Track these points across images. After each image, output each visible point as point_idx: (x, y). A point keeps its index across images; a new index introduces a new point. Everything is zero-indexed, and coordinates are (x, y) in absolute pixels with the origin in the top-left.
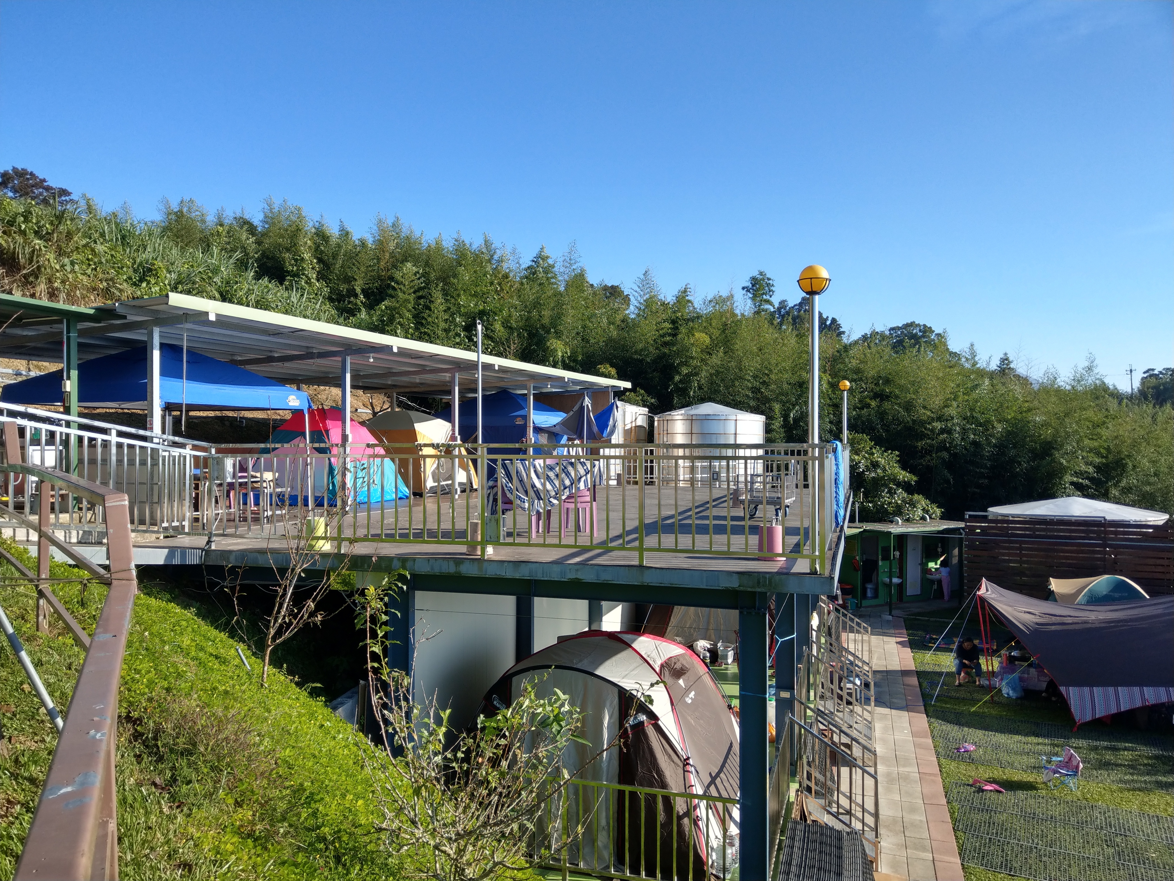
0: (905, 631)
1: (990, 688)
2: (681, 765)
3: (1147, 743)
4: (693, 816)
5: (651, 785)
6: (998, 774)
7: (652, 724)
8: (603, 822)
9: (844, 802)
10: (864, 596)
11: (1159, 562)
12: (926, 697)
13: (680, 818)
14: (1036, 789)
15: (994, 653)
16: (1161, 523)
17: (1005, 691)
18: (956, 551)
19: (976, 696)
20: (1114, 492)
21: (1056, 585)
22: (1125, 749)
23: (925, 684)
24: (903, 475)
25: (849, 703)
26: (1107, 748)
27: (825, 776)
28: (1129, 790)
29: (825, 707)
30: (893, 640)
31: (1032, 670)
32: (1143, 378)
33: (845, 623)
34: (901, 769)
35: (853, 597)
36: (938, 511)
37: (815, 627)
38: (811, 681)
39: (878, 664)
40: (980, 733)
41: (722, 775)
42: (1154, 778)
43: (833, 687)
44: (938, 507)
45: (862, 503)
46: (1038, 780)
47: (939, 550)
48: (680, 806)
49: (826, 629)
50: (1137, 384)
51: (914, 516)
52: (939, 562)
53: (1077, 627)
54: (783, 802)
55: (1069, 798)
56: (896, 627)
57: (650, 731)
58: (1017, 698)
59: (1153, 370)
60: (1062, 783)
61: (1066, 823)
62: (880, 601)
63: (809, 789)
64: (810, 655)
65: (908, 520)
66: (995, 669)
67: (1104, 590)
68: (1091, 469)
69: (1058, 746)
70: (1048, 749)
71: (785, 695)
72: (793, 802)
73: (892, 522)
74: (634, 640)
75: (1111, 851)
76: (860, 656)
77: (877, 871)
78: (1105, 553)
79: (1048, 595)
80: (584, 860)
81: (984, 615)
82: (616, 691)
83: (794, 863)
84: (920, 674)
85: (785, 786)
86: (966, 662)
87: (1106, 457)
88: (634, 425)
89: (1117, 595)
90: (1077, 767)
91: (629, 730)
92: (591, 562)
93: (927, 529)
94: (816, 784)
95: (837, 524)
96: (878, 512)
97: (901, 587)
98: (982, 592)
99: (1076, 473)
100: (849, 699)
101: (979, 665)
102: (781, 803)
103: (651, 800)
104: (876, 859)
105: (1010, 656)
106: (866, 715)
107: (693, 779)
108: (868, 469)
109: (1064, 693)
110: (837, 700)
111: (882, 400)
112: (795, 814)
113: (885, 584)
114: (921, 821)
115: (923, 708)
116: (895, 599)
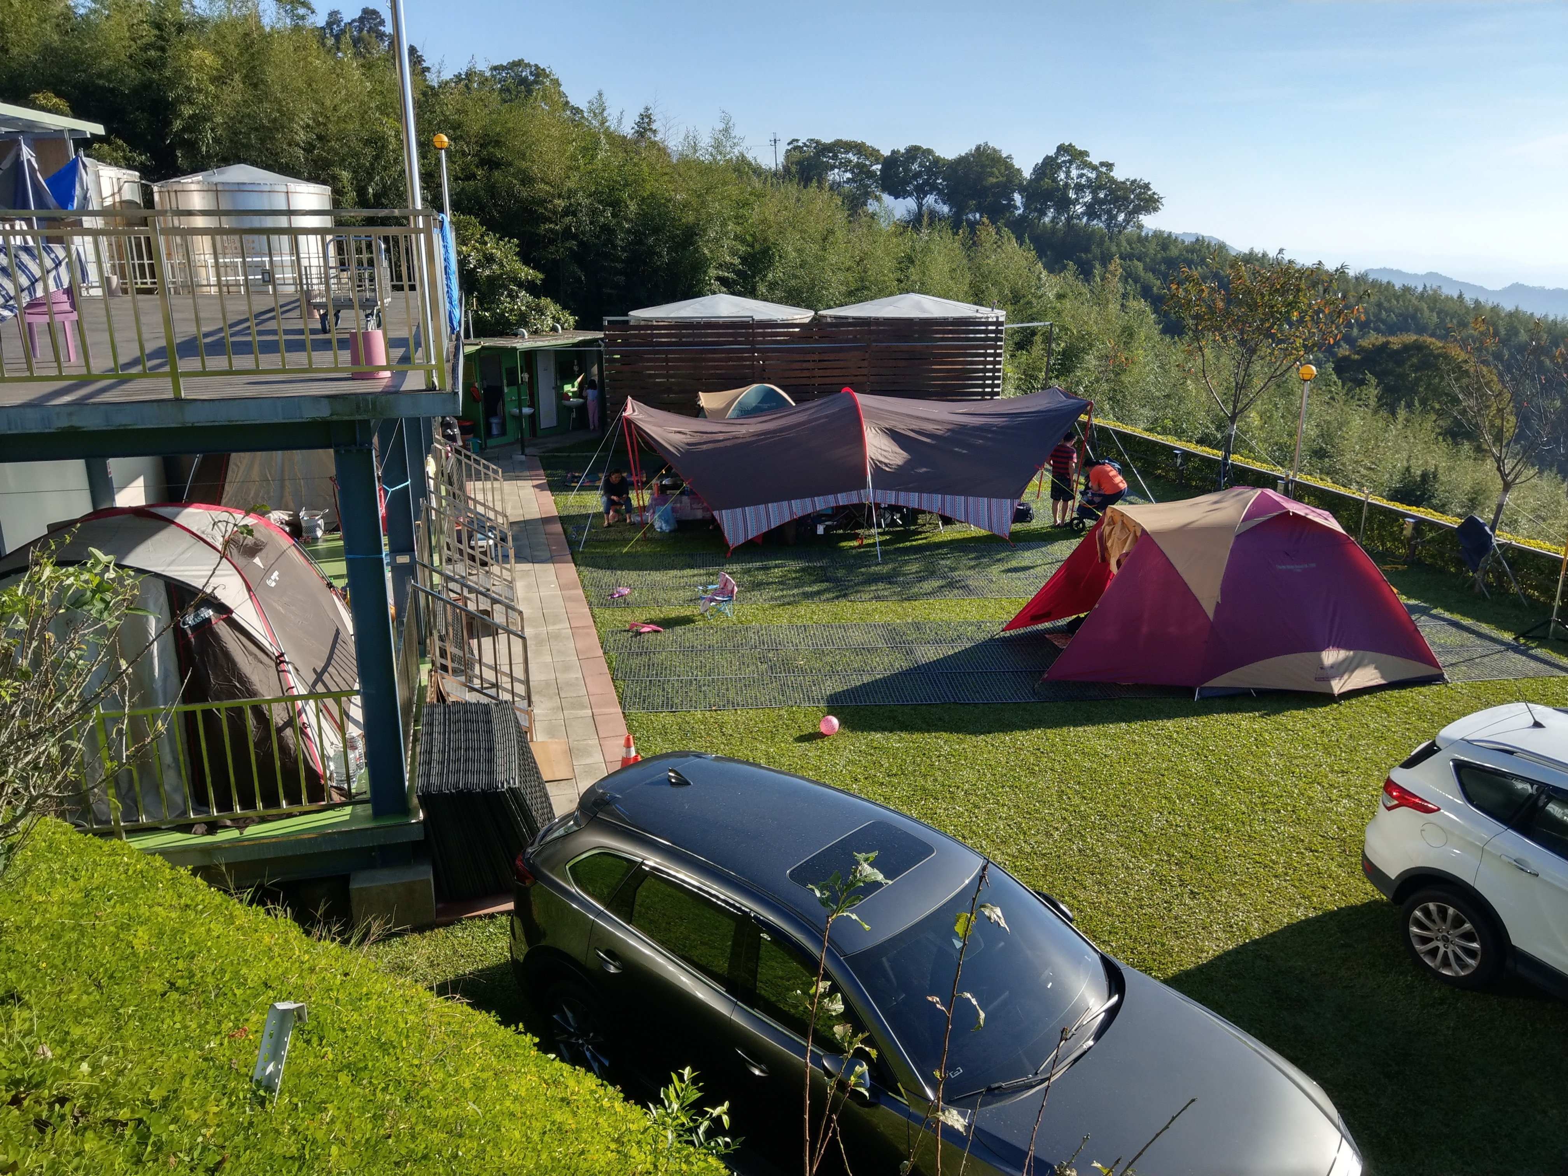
0: (542, 472)
1: (643, 524)
2: (273, 665)
3: (796, 557)
4: (299, 723)
5: (234, 696)
6: (656, 613)
7: (224, 620)
8: (168, 759)
9: (489, 675)
10: (489, 433)
11: (805, 365)
12: (572, 545)
13: (280, 730)
14: (693, 621)
15: (644, 485)
16: (807, 321)
17: (657, 525)
18: (595, 369)
19: (627, 535)
20: (762, 288)
21: (706, 400)
22: (776, 566)
23: (570, 530)
24: (527, 273)
25: (484, 564)
26: (758, 569)
27: (462, 648)
28: (779, 606)
29: (454, 572)
30: (530, 483)
31: (685, 498)
32: (788, 151)
33: (469, 467)
34: (551, 628)
35: (475, 437)
36: (572, 319)
37: (431, 474)
38: (433, 543)
39: (515, 514)
40: (634, 574)
41: (330, 669)
42: (801, 590)
43: (462, 547)
44: (571, 314)
45: (476, 312)
46: (695, 613)
47: (576, 368)
48: (278, 715)
49: (446, 478)
50: (781, 159)
51: (542, 326)
52: (576, 384)
53: (728, 443)
54: (414, 688)
55: (725, 625)
56: (531, 468)
57: (222, 629)
58: (671, 531)
59: (797, 141)
60: (719, 611)
61: (722, 649)
62: (510, 437)
63: (444, 668)
64: (428, 509)
65: (536, 332)
66: (646, 503)
67: (753, 402)
68: (737, 261)
69: (712, 574)
70: (704, 579)
71: (403, 559)
72: (426, 686)
73: (516, 335)
74: (178, 514)
75: (765, 666)
76: (491, 505)
77: (532, 741)
78: (753, 359)
79: (697, 412)
80: (147, 813)
81: (632, 443)
82: (161, 584)
83: (435, 750)
84: (564, 520)
85: (414, 668)
86: (614, 498)
87: (752, 246)
88: (117, 199)
89: (766, 406)
90: (732, 591)
91: (189, 632)
92: (92, 400)
93: (559, 342)
94: (453, 661)
95: (453, 329)
96: (498, 322)
97: (533, 418)
98: (628, 413)
99: (721, 265)
100: (484, 558)
101: (629, 500)
102: (411, 689)
103: (237, 715)
104: (530, 729)
105: (662, 485)
106: (506, 575)
107: (292, 679)
108: (480, 264)
109: (717, 517)
110: (468, 562)
111: (491, 169)
112: (431, 697)
113: (514, 417)
114: (577, 678)
115: (570, 557)
116: (527, 435)
